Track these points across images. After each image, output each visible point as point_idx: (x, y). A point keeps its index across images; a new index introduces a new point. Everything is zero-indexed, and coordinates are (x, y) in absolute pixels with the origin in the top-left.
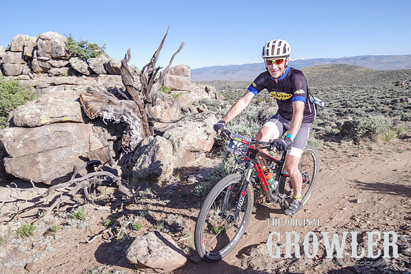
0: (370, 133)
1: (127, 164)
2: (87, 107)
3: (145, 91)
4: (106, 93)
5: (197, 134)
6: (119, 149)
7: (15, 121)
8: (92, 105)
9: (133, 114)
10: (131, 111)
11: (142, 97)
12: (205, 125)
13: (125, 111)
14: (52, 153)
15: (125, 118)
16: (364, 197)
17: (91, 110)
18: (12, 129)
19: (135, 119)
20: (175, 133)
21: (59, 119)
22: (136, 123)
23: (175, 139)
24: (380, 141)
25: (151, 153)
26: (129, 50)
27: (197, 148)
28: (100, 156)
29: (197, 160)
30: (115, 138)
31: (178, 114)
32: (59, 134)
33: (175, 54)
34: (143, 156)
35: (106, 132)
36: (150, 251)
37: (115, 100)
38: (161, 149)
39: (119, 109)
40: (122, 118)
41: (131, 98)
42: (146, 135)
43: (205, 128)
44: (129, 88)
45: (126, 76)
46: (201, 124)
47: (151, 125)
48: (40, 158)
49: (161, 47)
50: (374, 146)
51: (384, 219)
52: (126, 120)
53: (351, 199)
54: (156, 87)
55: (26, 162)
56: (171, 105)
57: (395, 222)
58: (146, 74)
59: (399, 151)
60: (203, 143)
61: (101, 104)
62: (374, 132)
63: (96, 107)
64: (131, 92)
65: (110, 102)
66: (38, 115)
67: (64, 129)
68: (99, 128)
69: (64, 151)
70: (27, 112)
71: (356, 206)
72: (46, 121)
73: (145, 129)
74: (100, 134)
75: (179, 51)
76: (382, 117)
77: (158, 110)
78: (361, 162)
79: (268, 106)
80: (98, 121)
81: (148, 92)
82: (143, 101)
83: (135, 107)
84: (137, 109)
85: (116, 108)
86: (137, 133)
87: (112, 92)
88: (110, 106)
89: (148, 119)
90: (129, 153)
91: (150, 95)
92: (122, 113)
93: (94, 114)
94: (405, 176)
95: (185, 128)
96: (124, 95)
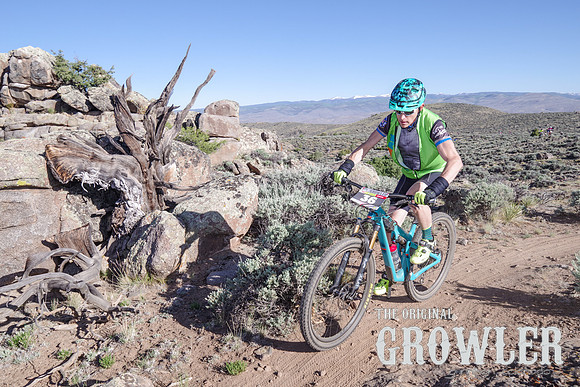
1: (117, 254)
2: (56, 166)
3: (151, 142)
5: (224, 209)
6: (109, 229)
8: (65, 162)
9: (130, 176)
10: (128, 172)
11: (147, 149)
12: (238, 196)
13: (117, 171)
15: (117, 182)
16: (463, 310)
17: (63, 170)
19: (133, 185)
20: (191, 207)
21: (9, 184)
22: (135, 190)
23: (191, 217)
24: (497, 221)
25: (151, 238)
26: (128, 82)
27: (224, 230)
28: (75, 241)
29: (225, 248)
30: (103, 211)
31: (205, 176)
32: (10, 206)
33: (201, 86)
34: (140, 242)
35: (90, 203)
37: (104, 154)
38: (167, 232)
39: (108, 168)
40: (113, 182)
41: (129, 152)
42: (152, 208)
43: (238, 200)
44: (126, 137)
45: (123, 118)
46: (231, 194)
47: (159, 192)
49: (177, 76)
50: (488, 227)
52: (118, 185)
54: (169, 134)
56: (196, 163)
58: (153, 117)
59: (523, 236)
60: (235, 222)
61: (80, 160)
62: (489, 207)
63: (71, 165)
64: (130, 143)
65: (94, 158)
67: (12, 198)
68: (77, 198)
69: (17, 233)
71: (449, 325)
73: (149, 198)
74: (78, 207)
75: (206, 82)
76: (500, 185)
77: (172, 171)
78: (467, 253)
80: (74, 186)
81: (156, 143)
82: (147, 157)
83: (134, 165)
84: (139, 168)
85: (104, 166)
86: (136, 205)
87: (103, 141)
88: (94, 164)
89: (155, 184)
90: (122, 236)
91: (159, 148)
92: (113, 174)
93: (67, 175)
94: (525, 277)
95: (207, 200)
96: (119, 147)
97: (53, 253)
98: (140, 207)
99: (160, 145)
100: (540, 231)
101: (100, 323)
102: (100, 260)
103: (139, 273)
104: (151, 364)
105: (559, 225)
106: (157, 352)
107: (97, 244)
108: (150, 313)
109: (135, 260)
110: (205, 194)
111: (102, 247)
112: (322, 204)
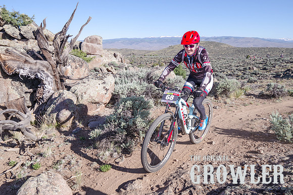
0: (226, 91)
1: (40, 113)
2: (5, 65)
3: (57, 54)
4: (23, 54)
5: (97, 89)
6: (35, 100)
8: (10, 63)
9: (46, 72)
10: (45, 69)
11: (55, 58)
12: (104, 83)
13: (39, 69)
15: (39, 75)
16: (218, 139)
17: (9, 68)
19: (48, 76)
20: (79, 88)
22: (49, 79)
23: (79, 93)
24: (233, 97)
25: (58, 104)
26: (45, 20)
27: (97, 100)
28: (16, 106)
29: (97, 110)
30: (31, 90)
31: (86, 73)
33: (84, 26)
34: (52, 106)
35: (24, 86)
36: (38, 191)
37: (31, 60)
38: (67, 101)
39: (34, 67)
40: (37, 74)
41: (45, 59)
42: (58, 89)
43: (104, 85)
44: (44, 51)
45: (42, 41)
46: (101, 82)
47: (62, 81)
49: (71, 19)
50: (228, 100)
51: (230, 157)
52: (39, 77)
53: (209, 141)
54: (67, 50)
56: (81, 66)
57: (237, 160)
58: (59, 41)
59: (244, 105)
60: (103, 96)
61: (18, 62)
62: (229, 91)
63: (13, 65)
64: (46, 54)
65: (26, 61)
68: (17, 83)
71: (211, 147)
73: (57, 84)
74: (17, 88)
75: (87, 23)
76: (234, 80)
77: (69, 70)
78: (218, 113)
79: (155, 69)
80: (15, 77)
81: (60, 55)
82: (55, 62)
83: (48, 66)
84: (51, 68)
85: (31, 66)
86: (50, 87)
87: (31, 53)
88: (26, 65)
89: (60, 76)
90: (42, 103)
91: (61, 57)
92: (36, 71)
93: (11, 70)
94: (247, 124)
95: (88, 84)
96: (39, 56)
97: (5, 111)
98: (51, 88)
99: (62, 56)
100: (252, 102)
101: (32, 147)
102: (31, 116)
103: (52, 122)
104: (60, 167)
105: (261, 100)
106: (63, 161)
107: (29, 107)
108: (58, 142)
109: (49, 115)
110: (87, 82)
111: (31, 109)
112: (147, 88)
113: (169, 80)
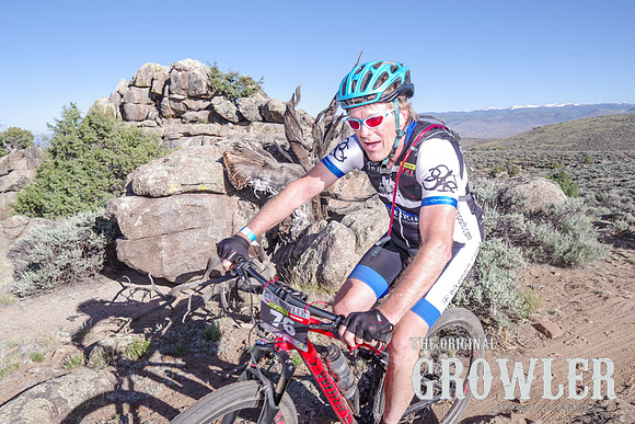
2: (232, 172)
3: (319, 151)
4: (260, 152)
6: (275, 237)
7: (134, 187)
8: (240, 169)
11: (314, 159)
13: (286, 179)
14: (180, 237)
17: (238, 177)
18: (129, 198)
20: (360, 218)
21: (192, 188)
23: (360, 228)
25: (321, 247)
26: (298, 90)
31: (365, 188)
32: (192, 209)
34: (310, 250)
37: (274, 162)
38: (338, 242)
39: (278, 176)
41: (296, 160)
42: (316, 218)
44: (295, 146)
45: (292, 127)
47: (324, 202)
48: (164, 243)
55: (144, 246)
56: (357, 174)
58: (322, 126)
61: (253, 167)
63: (245, 171)
64: (298, 152)
65: (265, 165)
66: (165, 180)
67: (198, 202)
68: (248, 204)
69: (196, 235)
70: (150, 175)
72: (175, 190)
73: (314, 209)
74: (248, 213)
81: (323, 152)
85: (274, 174)
86: (303, 214)
87: (273, 150)
88: (265, 171)
90: (288, 244)
92: (282, 183)
93: (242, 182)
95: (377, 211)
96: (287, 156)
98: (305, 216)
103: (309, 281)
109: (305, 268)
110: (374, 206)
111: (269, 253)
112: (500, 222)
113: (553, 206)
